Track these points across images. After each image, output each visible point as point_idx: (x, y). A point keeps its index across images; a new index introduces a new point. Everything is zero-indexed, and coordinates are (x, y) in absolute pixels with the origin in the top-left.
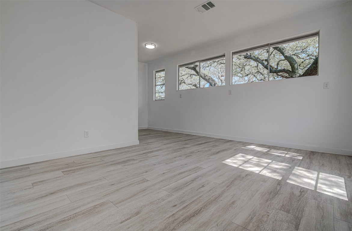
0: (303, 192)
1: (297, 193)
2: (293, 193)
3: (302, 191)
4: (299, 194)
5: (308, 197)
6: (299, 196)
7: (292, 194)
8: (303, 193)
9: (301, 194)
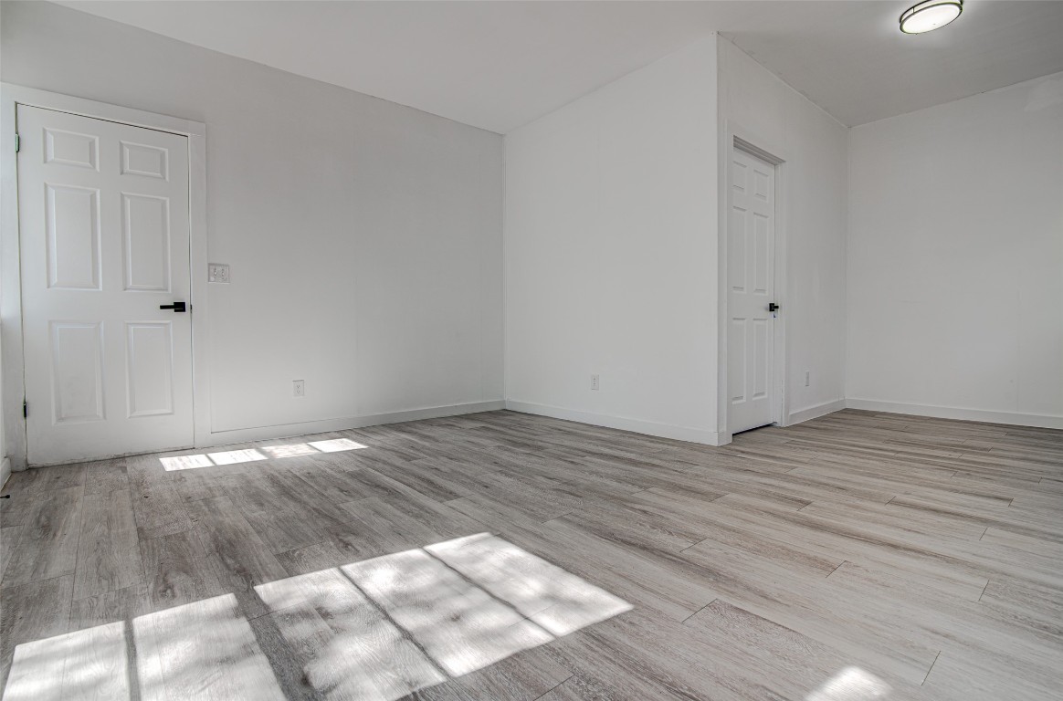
0: (165, 591)
1: (177, 580)
2: (186, 572)
3: (169, 591)
4: (171, 580)
5: (145, 586)
6: (166, 575)
7: (187, 570)
8: (161, 588)
9: (165, 581)
